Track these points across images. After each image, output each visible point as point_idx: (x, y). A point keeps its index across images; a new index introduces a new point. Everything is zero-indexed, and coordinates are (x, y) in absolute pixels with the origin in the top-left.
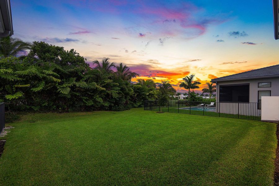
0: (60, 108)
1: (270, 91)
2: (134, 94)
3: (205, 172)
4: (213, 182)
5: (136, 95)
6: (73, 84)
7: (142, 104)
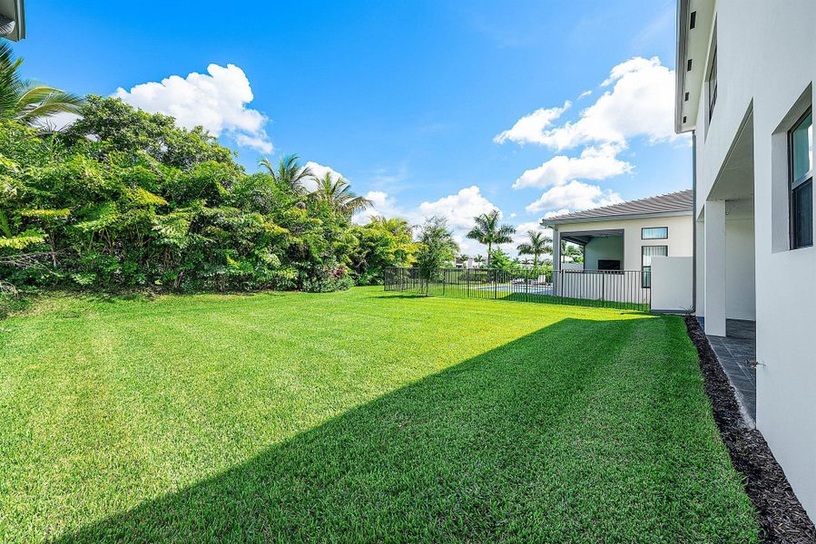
0: (157, 282)
1: (667, 247)
2: (360, 253)
3: (560, 418)
4: (587, 440)
5: (364, 255)
6: (199, 214)
7: (378, 277)
